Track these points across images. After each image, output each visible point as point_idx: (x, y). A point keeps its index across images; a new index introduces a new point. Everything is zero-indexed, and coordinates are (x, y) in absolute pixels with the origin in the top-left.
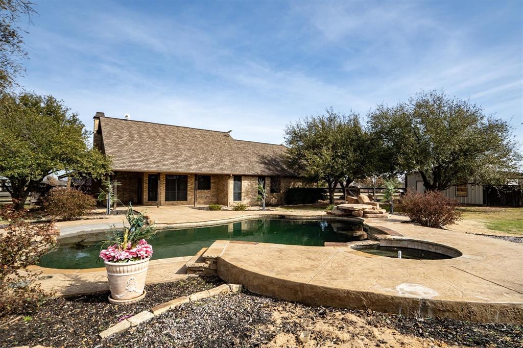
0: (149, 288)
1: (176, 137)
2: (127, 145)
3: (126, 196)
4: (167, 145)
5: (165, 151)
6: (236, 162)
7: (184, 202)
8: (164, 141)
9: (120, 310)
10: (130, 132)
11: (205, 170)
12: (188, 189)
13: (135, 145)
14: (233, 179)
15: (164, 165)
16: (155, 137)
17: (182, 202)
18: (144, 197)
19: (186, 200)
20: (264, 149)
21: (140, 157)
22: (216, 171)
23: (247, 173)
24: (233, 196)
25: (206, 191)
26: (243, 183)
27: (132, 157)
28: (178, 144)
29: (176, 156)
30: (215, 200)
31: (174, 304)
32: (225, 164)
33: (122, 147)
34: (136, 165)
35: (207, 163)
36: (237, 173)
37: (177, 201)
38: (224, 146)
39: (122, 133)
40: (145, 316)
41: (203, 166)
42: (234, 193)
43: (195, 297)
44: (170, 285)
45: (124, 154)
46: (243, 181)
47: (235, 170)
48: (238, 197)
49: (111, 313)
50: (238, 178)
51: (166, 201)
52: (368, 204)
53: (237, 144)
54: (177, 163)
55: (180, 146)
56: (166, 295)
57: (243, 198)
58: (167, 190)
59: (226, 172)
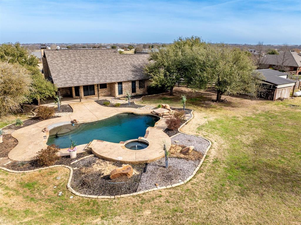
0: (77, 154)
1: (86, 58)
2: (61, 69)
3: (64, 91)
4: (82, 66)
5: (81, 71)
6: (119, 73)
7: (94, 96)
8: (80, 63)
9: (73, 160)
10: (62, 59)
11: (102, 82)
12: (95, 89)
13: (65, 69)
14: (117, 84)
15: (81, 81)
16: (75, 61)
17: (92, 96)
18: (73, 94)
19: (94, 94)
20: (138, 59)
21: (68, 77)
22: (108, 81)
23: (125, 80)
24: (118, 93)
25: (104, 89)
26: (123, 85)
27: (65, 78)
28: (88, 64)
29: (87, 73)
30: (109, 93)
31: (81, 159)
32: (113, 76)
33: (59, 71)
34: (67, 83)
35: (103, 76)
36: (119, 81)
37: (90, 95)
38: (114, 61)
39: (57, 61)
40: (77, 161)
41: (101, 79)
42: (118, 91)
43: (85, 157)
44: (81, 154)
45: (61, 76)
46: (123, 84)
47: (119, 79)
48: (121, 92)
49: (71, 160)
50: (120, 83)
51: (84, 96)
52: (168, 109)
53: (121, 57)
54: (87, 79)
55: (89, 66)
56: (80, 156)
57: (123, 93)
58: (84, 91)
59: (113, 81)
